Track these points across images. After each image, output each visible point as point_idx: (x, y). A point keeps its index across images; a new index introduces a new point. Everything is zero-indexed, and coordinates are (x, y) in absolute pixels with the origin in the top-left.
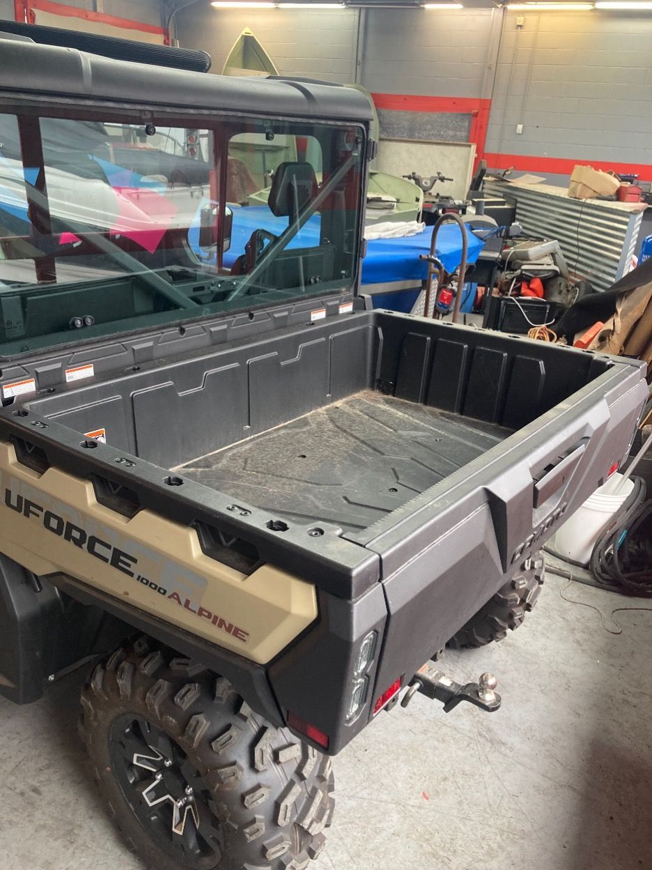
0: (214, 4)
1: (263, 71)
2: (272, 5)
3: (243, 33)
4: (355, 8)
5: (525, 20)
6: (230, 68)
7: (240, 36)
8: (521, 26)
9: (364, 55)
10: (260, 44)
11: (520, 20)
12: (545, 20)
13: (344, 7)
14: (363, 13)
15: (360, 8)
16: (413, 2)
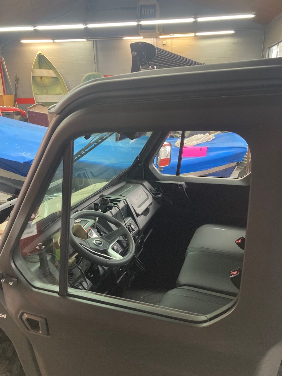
0: (23, 41)
1: (50, 69)
2: (51, 41)
3: (38, 53)
4: (91, 40)
5: (166, 42)
6: (34, 69)
7: (37, 55)
8: (165, 44)
9: (97, 60)
10: (47, 58)
11: (164, 42)
12: (175, 41)
13: (86, 40)
14: (95, 42)
15: (93, 40)
16: (118, 37)
